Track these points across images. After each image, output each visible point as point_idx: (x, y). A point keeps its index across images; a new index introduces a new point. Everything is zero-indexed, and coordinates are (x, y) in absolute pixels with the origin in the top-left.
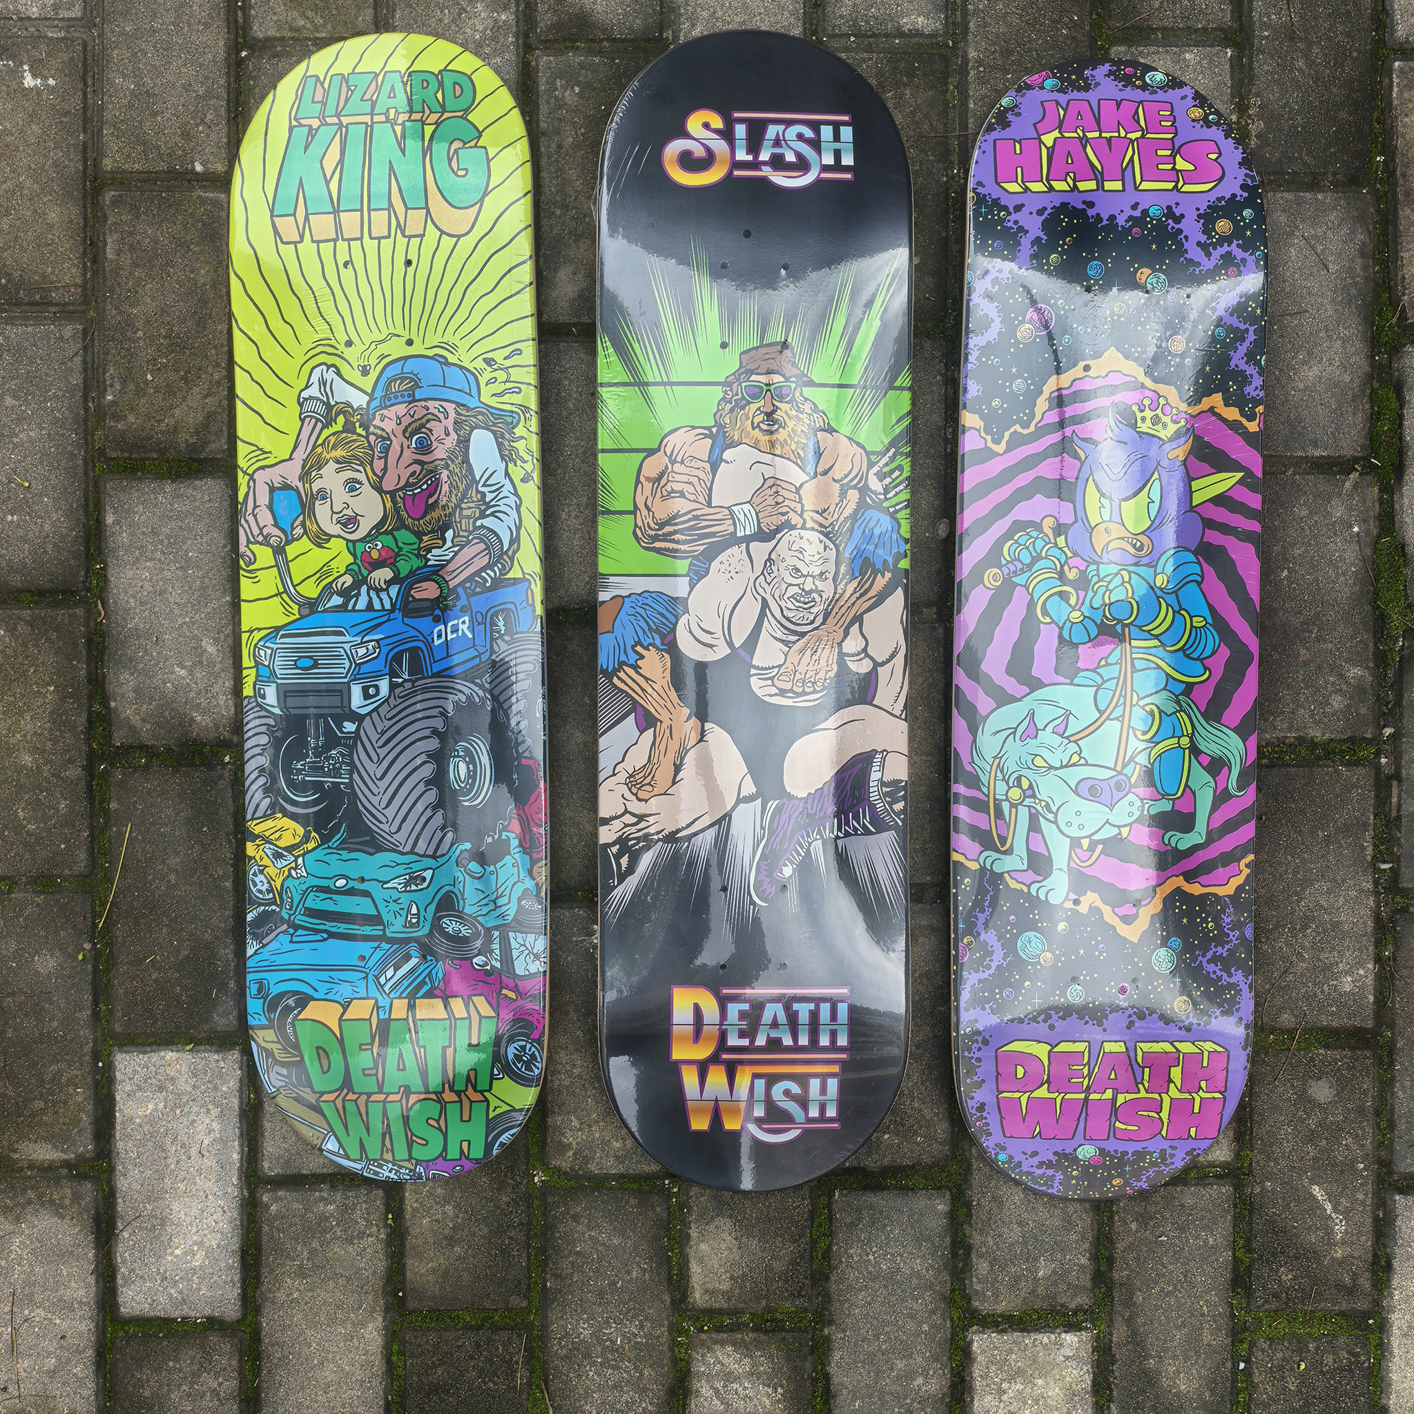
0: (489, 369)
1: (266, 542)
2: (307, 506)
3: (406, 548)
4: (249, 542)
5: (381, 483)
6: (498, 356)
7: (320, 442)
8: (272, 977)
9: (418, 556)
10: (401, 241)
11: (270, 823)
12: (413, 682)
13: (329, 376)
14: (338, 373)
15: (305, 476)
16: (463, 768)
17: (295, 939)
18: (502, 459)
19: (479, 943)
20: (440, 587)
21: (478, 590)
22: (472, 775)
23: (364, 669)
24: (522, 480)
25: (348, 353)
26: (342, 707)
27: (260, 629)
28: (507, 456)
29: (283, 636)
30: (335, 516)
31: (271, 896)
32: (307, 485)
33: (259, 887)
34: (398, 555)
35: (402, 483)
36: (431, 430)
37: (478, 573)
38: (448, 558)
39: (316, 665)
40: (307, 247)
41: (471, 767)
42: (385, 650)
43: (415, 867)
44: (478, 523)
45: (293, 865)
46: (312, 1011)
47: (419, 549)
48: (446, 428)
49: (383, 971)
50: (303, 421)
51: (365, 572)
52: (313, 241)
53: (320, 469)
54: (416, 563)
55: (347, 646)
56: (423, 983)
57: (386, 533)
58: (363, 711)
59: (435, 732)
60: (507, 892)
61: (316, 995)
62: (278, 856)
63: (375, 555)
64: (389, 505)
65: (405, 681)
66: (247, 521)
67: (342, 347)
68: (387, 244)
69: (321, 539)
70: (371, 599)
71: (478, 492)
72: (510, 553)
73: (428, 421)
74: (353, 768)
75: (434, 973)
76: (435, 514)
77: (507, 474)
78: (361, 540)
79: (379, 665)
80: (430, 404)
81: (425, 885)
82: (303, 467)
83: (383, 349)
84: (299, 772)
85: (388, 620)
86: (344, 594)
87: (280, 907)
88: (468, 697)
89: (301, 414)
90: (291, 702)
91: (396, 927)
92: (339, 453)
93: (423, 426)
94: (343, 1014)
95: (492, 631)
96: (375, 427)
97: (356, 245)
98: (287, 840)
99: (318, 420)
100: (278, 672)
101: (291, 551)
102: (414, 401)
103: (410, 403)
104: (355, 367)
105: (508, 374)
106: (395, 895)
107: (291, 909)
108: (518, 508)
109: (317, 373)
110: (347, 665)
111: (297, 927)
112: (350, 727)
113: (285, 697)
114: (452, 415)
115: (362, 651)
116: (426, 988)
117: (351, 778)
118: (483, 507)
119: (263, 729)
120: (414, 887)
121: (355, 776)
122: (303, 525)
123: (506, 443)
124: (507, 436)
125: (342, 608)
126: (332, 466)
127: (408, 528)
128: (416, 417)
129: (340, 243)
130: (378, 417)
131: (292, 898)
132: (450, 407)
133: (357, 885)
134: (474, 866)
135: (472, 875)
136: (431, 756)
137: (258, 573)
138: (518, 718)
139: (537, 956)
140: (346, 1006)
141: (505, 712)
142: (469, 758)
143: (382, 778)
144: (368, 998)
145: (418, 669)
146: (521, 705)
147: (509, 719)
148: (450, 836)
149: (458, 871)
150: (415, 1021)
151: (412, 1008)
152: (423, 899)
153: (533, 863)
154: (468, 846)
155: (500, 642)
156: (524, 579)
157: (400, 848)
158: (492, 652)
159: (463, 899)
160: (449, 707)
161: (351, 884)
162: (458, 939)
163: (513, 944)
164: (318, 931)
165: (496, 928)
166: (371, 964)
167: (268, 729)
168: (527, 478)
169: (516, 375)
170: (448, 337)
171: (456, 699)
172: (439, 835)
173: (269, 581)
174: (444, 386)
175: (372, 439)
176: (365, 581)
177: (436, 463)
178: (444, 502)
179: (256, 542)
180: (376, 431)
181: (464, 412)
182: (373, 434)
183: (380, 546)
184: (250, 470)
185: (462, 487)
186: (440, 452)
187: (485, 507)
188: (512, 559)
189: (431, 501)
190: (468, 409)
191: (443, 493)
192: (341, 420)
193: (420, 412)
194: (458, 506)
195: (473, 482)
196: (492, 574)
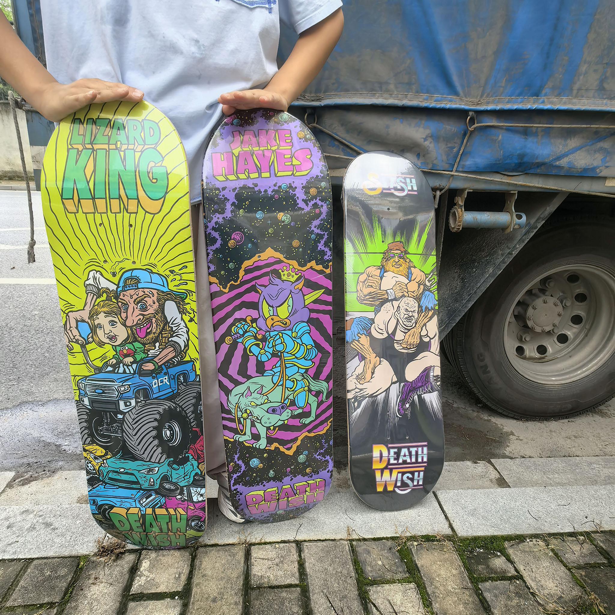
0: (172, 275)
1: (77, 342)
2: (94, 329)
3: (139, 350)
4: (69, 341)
5: (125, 322)
6: (176, 269)
7: (96, 304)
8: (98, 499)
9: (144, 353)
10: (127, 215)
11: (90, 447)
12: (145, 401)
13: (98, 275)
14: (102, 275)
15: (91, 317)
16: (168, 433)
17: (106, 487)
18: (180, 312)
19: (178, 491)
20: (154, 365)
22: (172, 435)
23: (124, 395)
24: (189, 321)
25: (105, 266)
26: (116, 409)
27: (79, 376)
28: (182, 311)
29: (88, 380)
30: (106, 335)
31: (95, 471)
32: (92, 322)
33: (90, 467)
34: (135, 352)
35: (135, 323)
36: (146, 301)
37: (171, 359)
38: (157, 354)
39: (103, 393)
40: (80, 215)
41: (172, 432)
42: (132, 389)
43: (151, 466)
44: (170, 339)
45: (102, 462)
46: (114, 510)
47: (144, 350)
48: (153, 301)
49: (142, 499)
50: (87, 294)
51: (122, 359)
52: (83, 213)
53: (97, 315)
54: (143, 355)
55: (116, 387)
56: (158, 504)
57: (129, 343)
58: (125, 411)
59: (156, 420)
60: (189, 474)
61: (116, 506)
62: (96, 458)
63: (125, 352)
64: (130, 332)
65: (142, 400)
66: (68, 332)
67: (102, 263)
68: (119, 216)
69: (101, 344)
70: (125, 369)
71: (169, 327)
72: (185, 351)
73: (145, 297)
74: (123, 431)
75: (161, 500)
76: (151, 336)
77: (182, 319)
78: (117, 346)
79: (130, 394)
80: (145, 290)
81: (156, 472)
82: (90, 314)
83: (121, 265)
84: (101, 431)
85: (133, 377)
86: (114, 366)
87: (99, 475)
88: (169, 407)
89: (86, 291)
90: (95, 405)
91: (146, 485)
92: (105, 309)
93: (143, 299)
94: (127, 512)
95: (178, 381)
96: (121, 299)
97: (104, 216)
98: (99, 453)
99: (94, 294)
100: (88, 393)
101: (89, 347)
102: (138, 288)
103: (136, 289)
104: (109, 273)
105: (181, 277)
106: (144, 475)
107: (103, 477)
108: (188, 332)
109: (91, 274)
110: (117, 393)
111: (106, 483)
112: (120, 416)
113: (92, 403)
114: (156, 295)
115: (123, 389)
116: (158, 505)
117: (123, 435)
119: (85, 413)
120: (151, 473)
121: (124, 434)
122: (92, 337)
123: (181, 306)
124: (182, 303)
125: (113, 372)
126: (102, 315)
127: (139, 342)
128: (139, 296)
129: (96, 214)
130: (122, 295)
131: (103, 473)
132: (155, 292)
133: (129, 471)
134: (175, 466)
135: (174, 469)
136: (155, 428)
137: (75, 354)
138: (190, 413)
139: (202, 495)
140: (128, 509)
141: (185, 411)
142: (171, 429)
143: (135, 435)
144: (136, 507)
145: (147, 396)
146: (192, 409)
147: (187, 414)
148: (164, 456)
149: (168, 468)
150: (156, 515)
151: (154, 511)
152: (156, 477)
153: (199, 464)
154: (172, 459)
155: (181, 385)
156: (191, 361)
157: (145, 460)
158: (178, 389)
159: (171, 477)
160: (161, 410)
161: (126, 471)
162: (170, 490)
163: (192, 491)
164: (115, 485)
165: (185, 486)
166: (137, 497)
167: (87, 414)
168: (191, 320)
169: (185, 277)
170: (152, 261)
171: (164, 407)
172: (160, 456)
173: (80, 358)
174: (151, 282)
175: (120, 304)
176: (121, 362)
177: (150, 315)
178: (154, 331)
179: (73, 342)
180: (121, 301)
181: (161, 294)
182: (120, 302)
183: (127, 348)
184: (66, 312)
185: (162, 325)
186: (151, 311)
187: (172, 333)
188: (185, 353)
189: (148, 331)
190: (163, 292)
191: (153, 328)
192: (105, 295)
193: (141, 293)
194: (160, 333)
195: (166, 323)
196: (177, 360)
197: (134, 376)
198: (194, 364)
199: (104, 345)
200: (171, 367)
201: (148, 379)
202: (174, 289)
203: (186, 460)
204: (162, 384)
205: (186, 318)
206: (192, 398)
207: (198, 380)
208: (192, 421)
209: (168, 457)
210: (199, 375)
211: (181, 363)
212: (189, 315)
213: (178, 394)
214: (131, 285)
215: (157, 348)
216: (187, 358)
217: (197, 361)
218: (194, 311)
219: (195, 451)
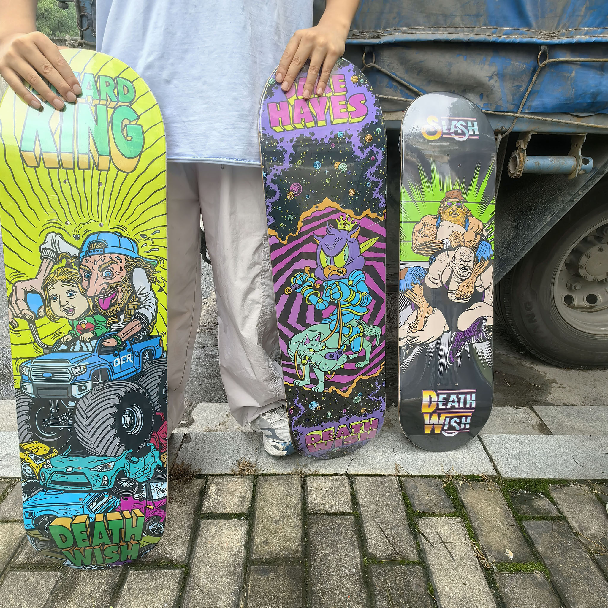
0: (143, 239)
1: (24, 317)
2: (47, 301)
3: (100, 323)
4: (14, 316)
5: (86, 292)
6: (148, 233)
7: (53, 271)
8: (36, 510)
9: (106, 327)
10: (96, 173)
11: (31, 445)
12: (104, 384)
13: (57, 238)
14: (62, 238)
15: (45, 287)
16: (128, 419)
17: (47, 493)
18: (149, 281)
19: (136, 489)
20: (117, 341)
21: (136, 341)
22: (133, 422)
23: (78, 378)
24: (158, 291)
25: (68, 228)
26: (68, 395)
27: (22, 358)
28: (152, 280)
29: (35, 362)
30: (62, 308)
31: (34, 475)
32: (46, 292)
33: (27, 471)
34: (96, 326)
35: (98, 293)
36: (113, 268)
37: (136, 334)
38: (121, 328)
39: (53, 376)
40: (42, 170)
41: (132, 418)
42: (89, 370)
43: (106, 461)
44: (137, 311)
45: (45, 463)
46: (57, 522)
47: (107, 324)
48: (121, 267)
49: (92, 503)
50: (42, 260)
51: (79, 334)
52: (45, 167)
53: (53, 284)
54: (105, 330)
55: (70, 368)
56: (111, 507)
57: (89, 316)
58: (79, 397)
59: (115, 405)
60: (149, 467)
61: (59, 515)
62: (36, 458)
63: (84, 326)
64: (91, 303)
65: (100, 383)
66: (13, 307)
67: (64, 225)
68: (88, 173)
69: (55, 318)
70: (82, 346)
71: (137, 297)
72: (152, 324)
73: (112, 263)
74: (74, 421)
75: (115, 502)
76: (115, 308)
77: (151, 289)
78: (76, 319)
79: (86, 376)
80: (112, 255)
81: (111, 468)
82: (44, 283)
84: (46, 423)
85: (91, 356)
86: (68, 344)
87: (39, 480)
88: (131, 389)
89: (41, 256)
90: (41, 392)
91: (98, 486)
92: (63, 277)
93: (109, 266)
94: (72, 522)
95: (143, 359)
96: (83, 265)
97: (70, 172)
98: (41, 452)
99: (51, 260)
100: (33, 378)
101: (38, 323)
102: (104, 253)
103: (102, 254)
104: (72, 235)
105: (153, 242)
106: (97, 473)
107: (44, 481)
108: (156, 304)
109: (50, 237)
110: (70, 376)
111: (48, 489)
112: (72, 404)
113: (38, 390)
114: (124, 261)
115: (77, 370)
116: (112, 509)
117: (73, 426)
118: (139, 304)
119: (26, 403)
120: (105, 470)
121: (75, 425)
122: (44, 310)
123: (151, 274)
124: (152, 271)
125: (67, 350)
126: (60, 283)
127: (101, 314)
128: (105, 262)
129: (61, 170)
130: (84, 261)
131: (45, 476)
132: (123, 258)
133: (78, 470)
134: (134, 459)
135: (133, 462)
136: (113, 415)
137: (20, 332)
138: (155, 396)
139: (163, 491)
140: (74, 518)
141: (149, 393)
142: (132, 414)
143: (89, 425)
144: (84, 514)
145: (106, 378)
146: (156, 390)
147: (150, 396)
148: (122, 448)
149: (126, 462)
150: (107, 521)
151: (105, 517)
152: (110, 474)
153: (161, 454)
154: (131, 451)
155: (146, 364)
156: (158, 336)
157: (99, 454)
158: (143, 368)
159: (129, 472)
160: (122, 393)
161: (74, 470)
162: (127, 488)
163: (152, 487)
164: (58, 490)
165: (144, 482)
166: (85, 501)
167: (29, 404)
168: (161, 290)
169: (157, 242)
170: (122, 223)
171: (125, 390)
172: (117, 447)
173: (27, 336)
174: (120, 247)
175: (82, 271)
176: (78, 338)
177: (115, 284)
178: (120, 302)
179: (18, 317)
180: (83, 267)
181: (130, 260)
182: (82, 269)
183: (86, 322)
184: (13, 282)
185: (129, 295)
186: (118, 279)
187: (140, 304)
188: (153, 327)
189: (113, 301)
190: (132, 258)
191: (119, 298)
192: (64, 261)
193: (107, 259)
194: (126, 304)
195: (134, 292)
196: (143, 334)
197: (93, 354)
198: (161, 339)
199: (58, 319)
200: (137, 343)
201: (109, 358)
202: (145, 255)
203: (147, 450)
204: (125, 362)
205: (156, 288)
206: (157, 378)
207: (165, 357)
208: (156, 404)
209: (127, 449)
210: (166, 351)
211: (147, 338)
212: (159, 284)
213: (142, 374)
214: (96, 250)
215: (122, 321)
216: (154, 333)
217: (165, 335)
218: (164, 280)
219: (157, 439)
